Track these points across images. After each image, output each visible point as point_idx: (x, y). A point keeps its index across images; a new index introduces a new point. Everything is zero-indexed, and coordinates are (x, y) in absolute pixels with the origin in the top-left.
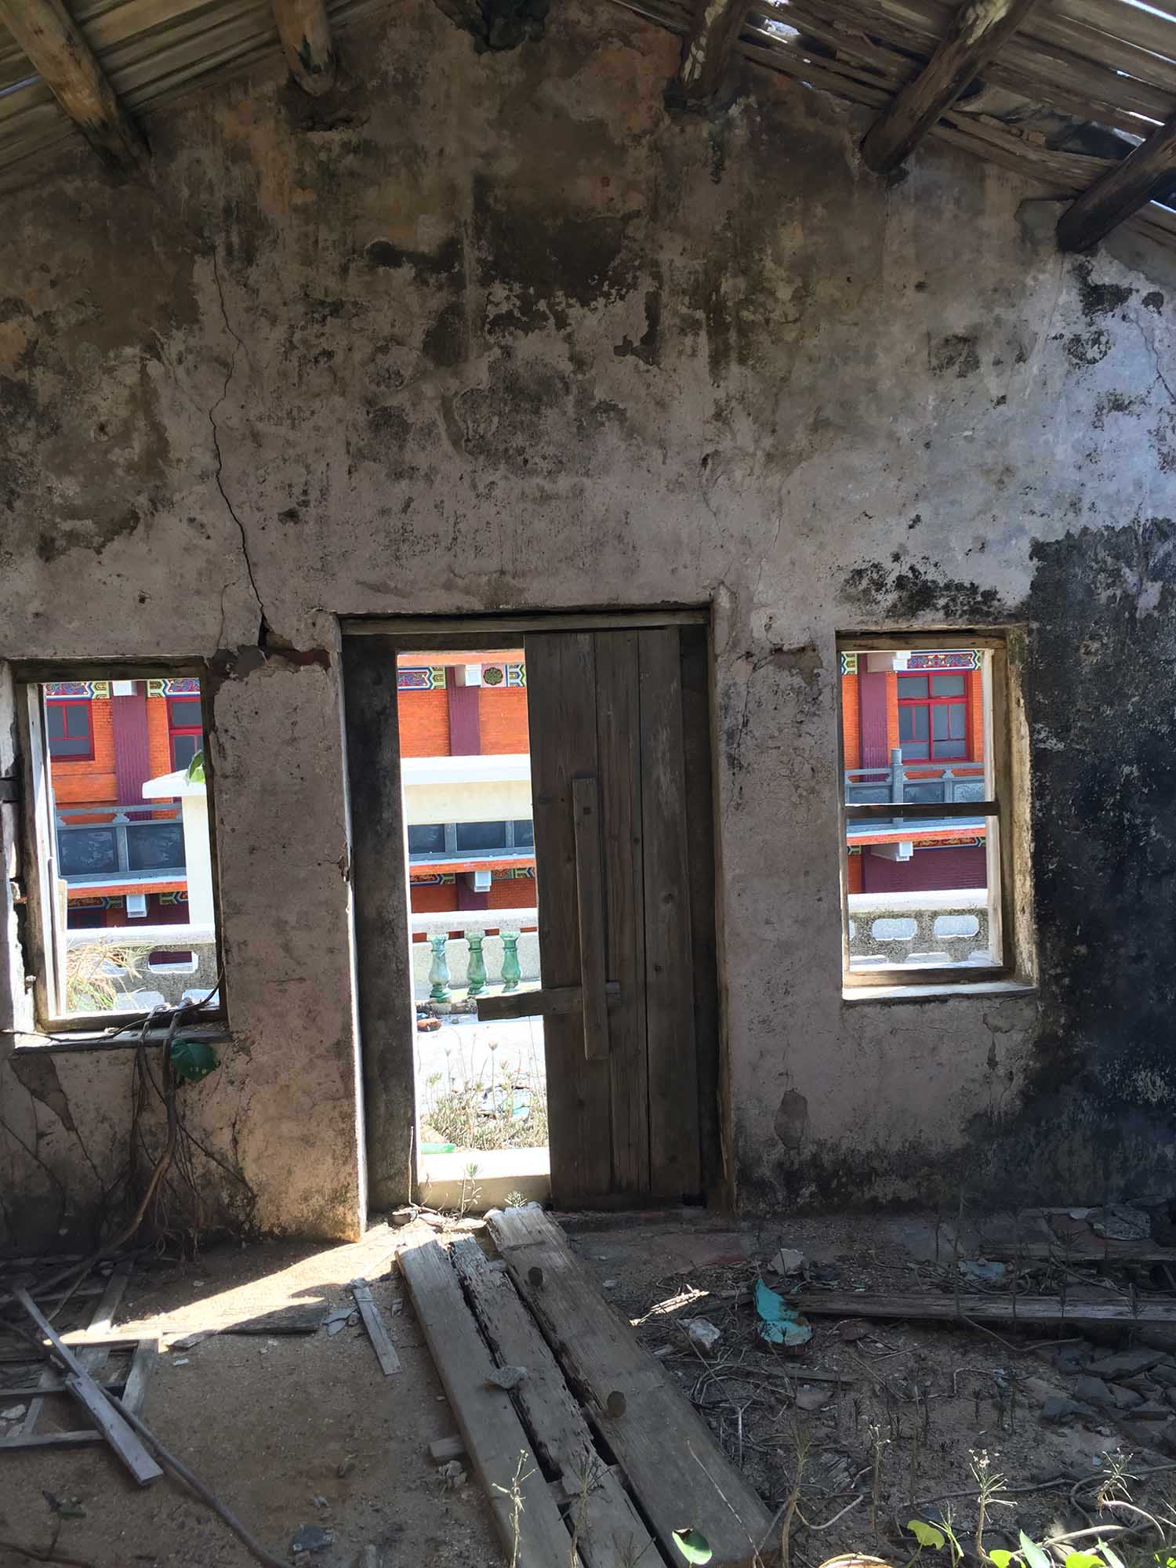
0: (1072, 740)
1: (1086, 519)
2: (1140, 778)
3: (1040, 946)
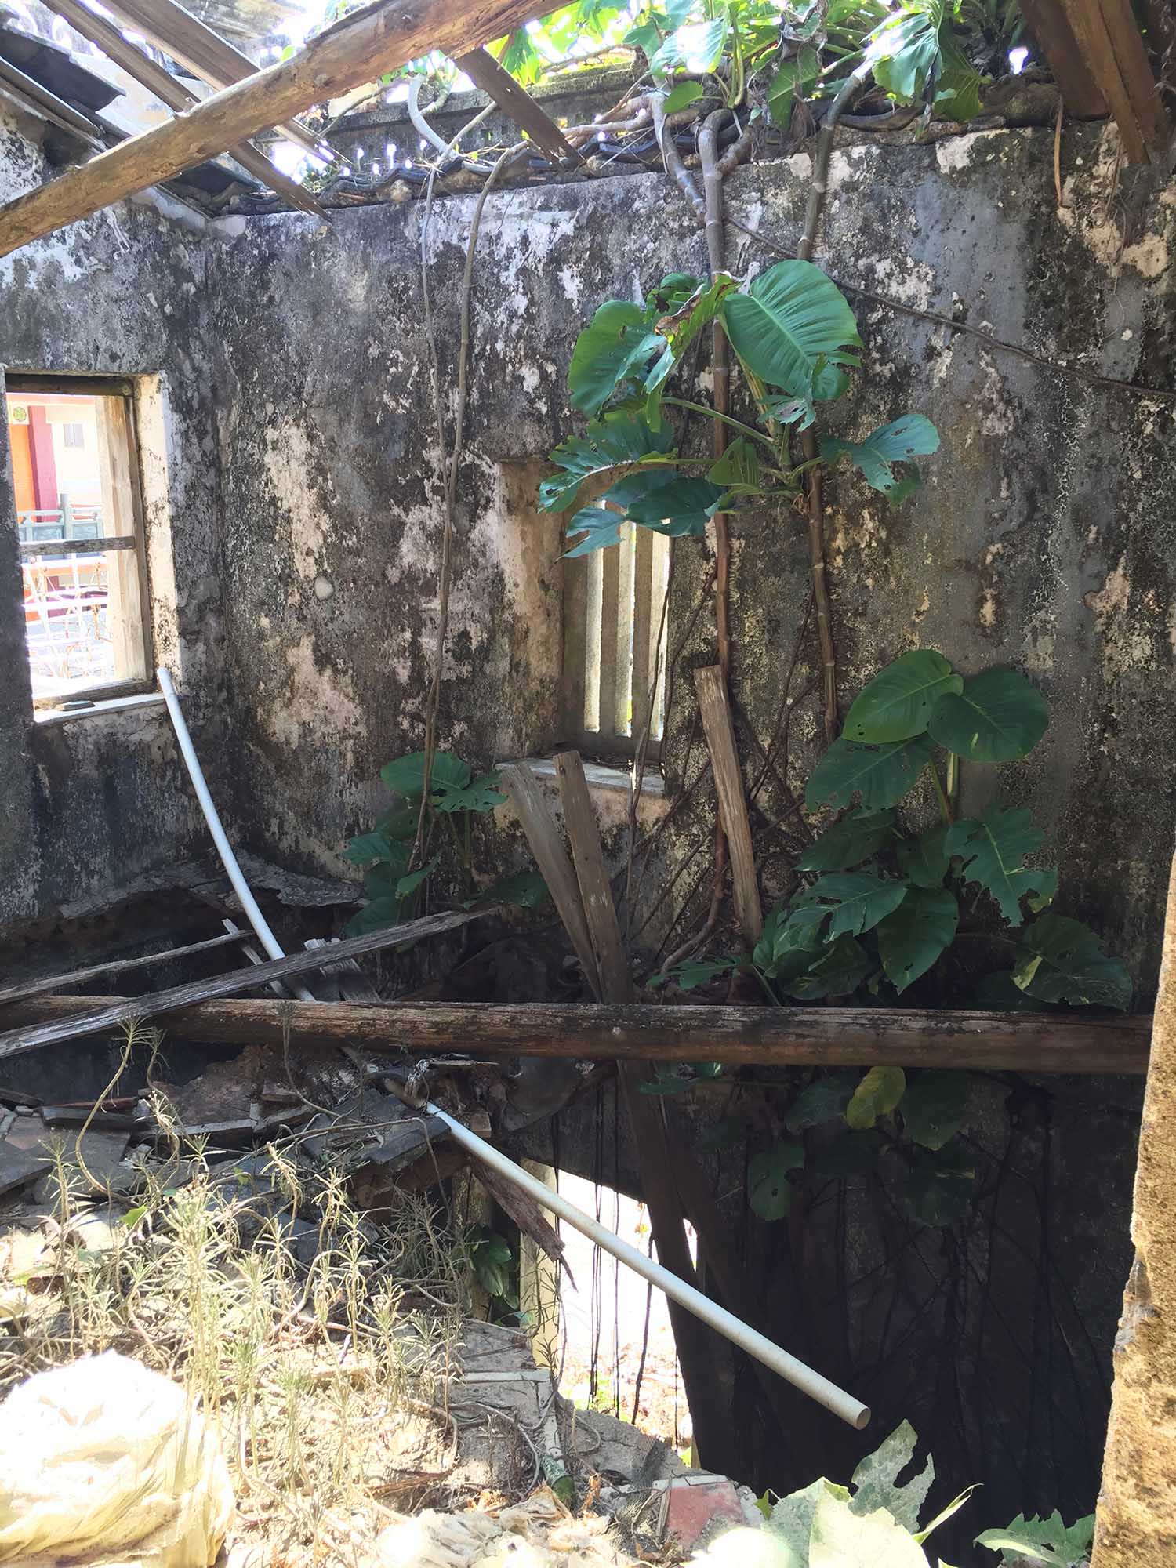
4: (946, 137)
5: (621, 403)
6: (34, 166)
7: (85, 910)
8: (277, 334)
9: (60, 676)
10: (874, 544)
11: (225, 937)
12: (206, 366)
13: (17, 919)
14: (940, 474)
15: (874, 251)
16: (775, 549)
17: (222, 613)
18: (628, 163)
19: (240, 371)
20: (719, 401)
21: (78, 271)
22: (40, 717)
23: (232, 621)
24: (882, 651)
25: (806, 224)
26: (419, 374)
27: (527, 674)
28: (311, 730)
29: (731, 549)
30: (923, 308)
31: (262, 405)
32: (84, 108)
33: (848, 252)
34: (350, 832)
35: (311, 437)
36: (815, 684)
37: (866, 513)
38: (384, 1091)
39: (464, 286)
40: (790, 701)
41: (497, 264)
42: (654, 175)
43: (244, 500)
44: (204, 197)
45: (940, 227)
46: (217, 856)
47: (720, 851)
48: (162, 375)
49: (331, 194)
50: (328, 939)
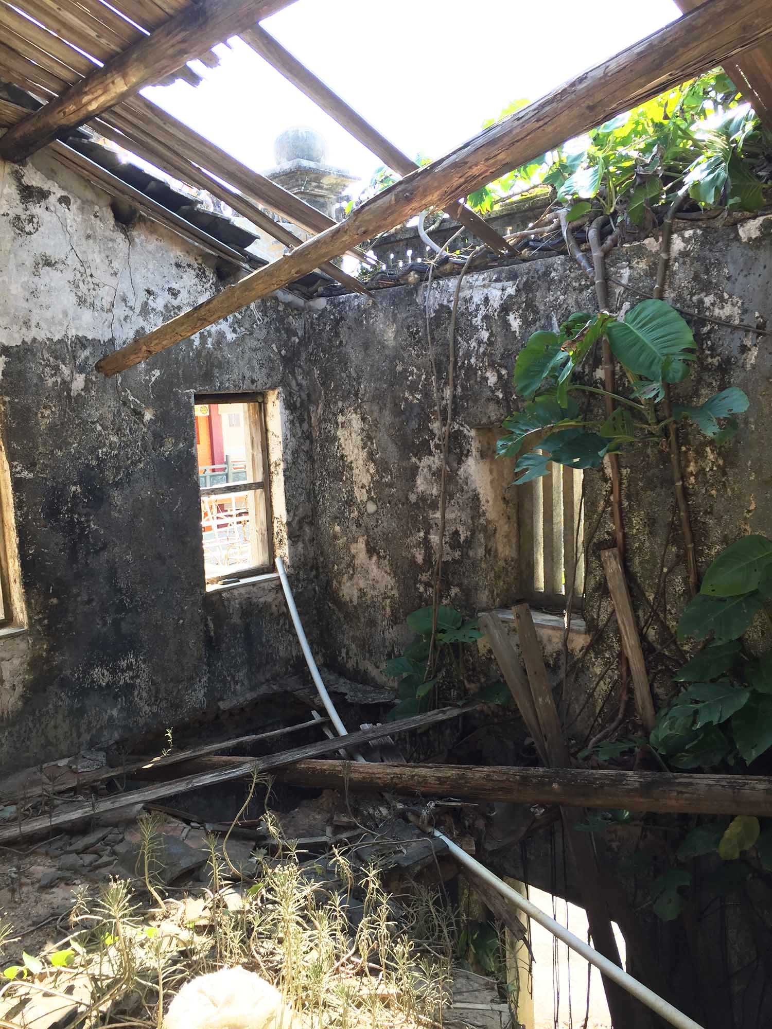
0: (38, 472)
1: (33, 333)
2: (83, 493)
3: (28, 603)
4: (743, 221)
5: (547, 390)
6: (211, 281)
7: (232, 705)
8: (344, 362)
9: (224, 564)
10: (715, 468)
11: (313, 722)
12: (304, 383)
13: (195, 709)
14: (756, 423)
15: (702, 290)
16: (649, 474)
17: (313, 524)
18: (547, 251)
19: (323, 384)
20: (609, 386)
21: (234, 335)
22: (210, 588)
23: (319, 529)
24: (725, 537)
25: (658, 278)
26: (425, 379)
27: (496, 556)
28: (365, 594)
29: (621, 475)
30: (737, 322)
31: (336, 403)
32: (238, 247)
33: (686, 292)
34: (389, 656)
35: (363, 419)
36: (681, 559)
37: (708, 449)
38: (407, 820)
39: (451, 328)
40: (665, 570)
41: (470, 314)
42: (562, 257)
43: (325, 457)
44: (304, 289)
45: (745, 273)
46: (309, 673)
47: (624, 669)
48: (280, 389)
49: (374, 282)
50: (375, 724)
